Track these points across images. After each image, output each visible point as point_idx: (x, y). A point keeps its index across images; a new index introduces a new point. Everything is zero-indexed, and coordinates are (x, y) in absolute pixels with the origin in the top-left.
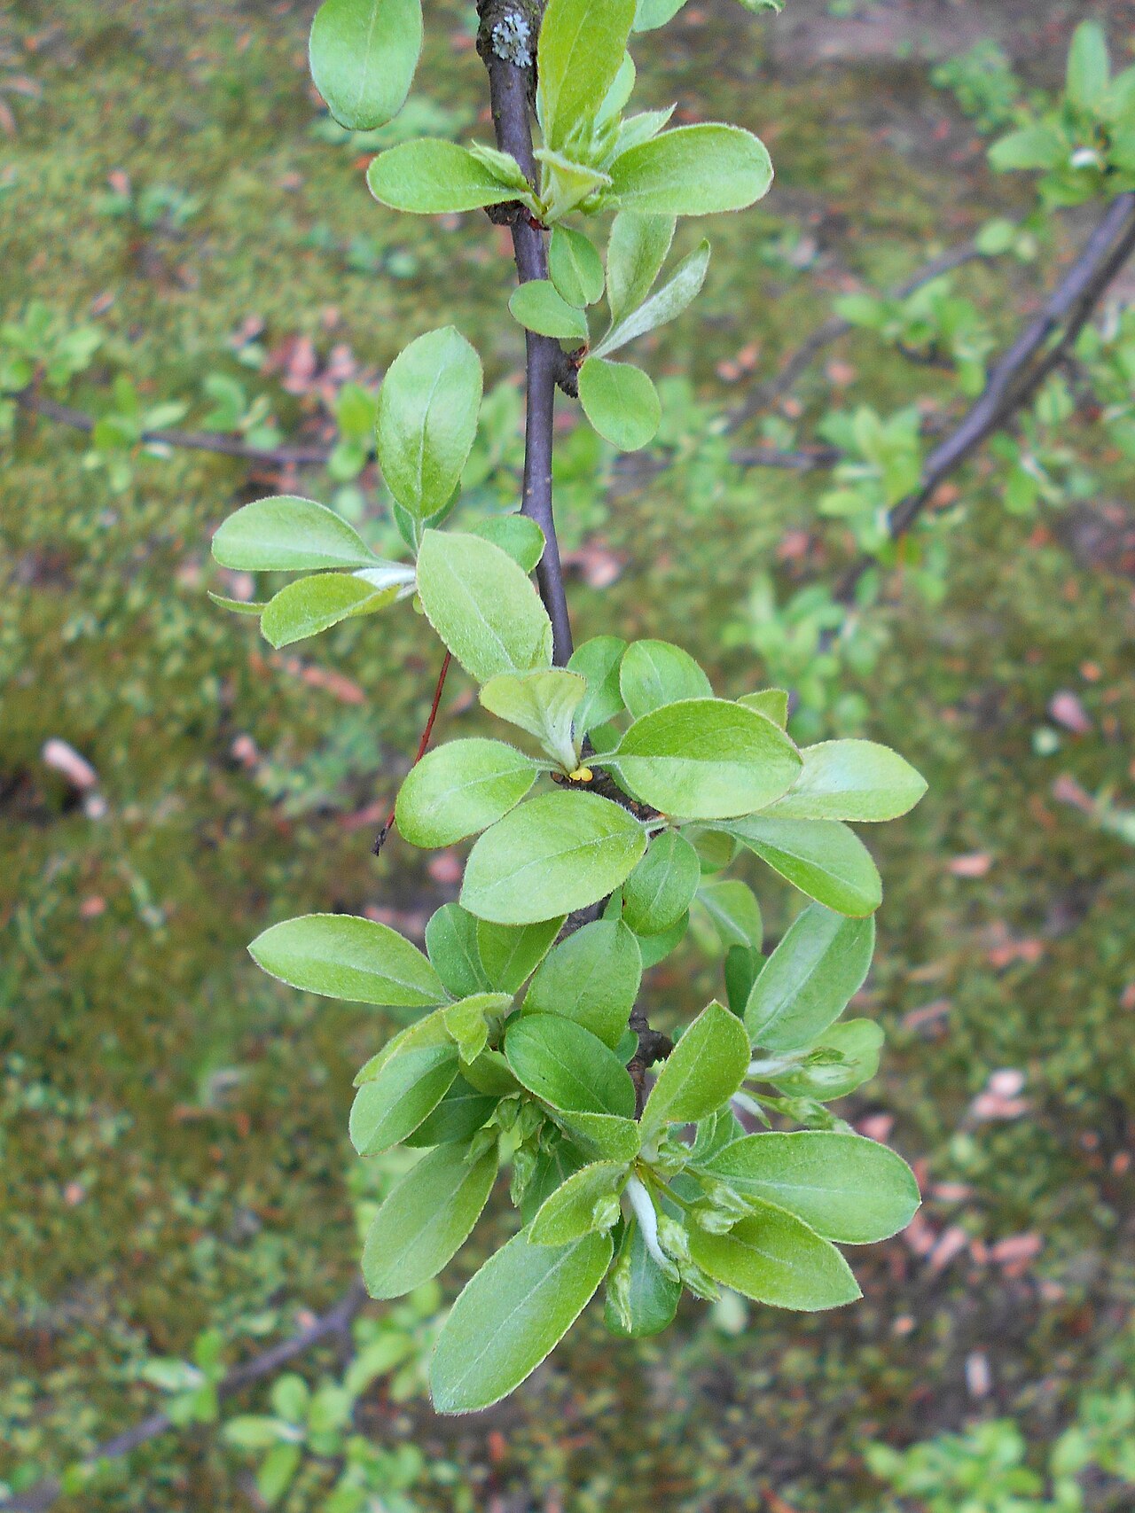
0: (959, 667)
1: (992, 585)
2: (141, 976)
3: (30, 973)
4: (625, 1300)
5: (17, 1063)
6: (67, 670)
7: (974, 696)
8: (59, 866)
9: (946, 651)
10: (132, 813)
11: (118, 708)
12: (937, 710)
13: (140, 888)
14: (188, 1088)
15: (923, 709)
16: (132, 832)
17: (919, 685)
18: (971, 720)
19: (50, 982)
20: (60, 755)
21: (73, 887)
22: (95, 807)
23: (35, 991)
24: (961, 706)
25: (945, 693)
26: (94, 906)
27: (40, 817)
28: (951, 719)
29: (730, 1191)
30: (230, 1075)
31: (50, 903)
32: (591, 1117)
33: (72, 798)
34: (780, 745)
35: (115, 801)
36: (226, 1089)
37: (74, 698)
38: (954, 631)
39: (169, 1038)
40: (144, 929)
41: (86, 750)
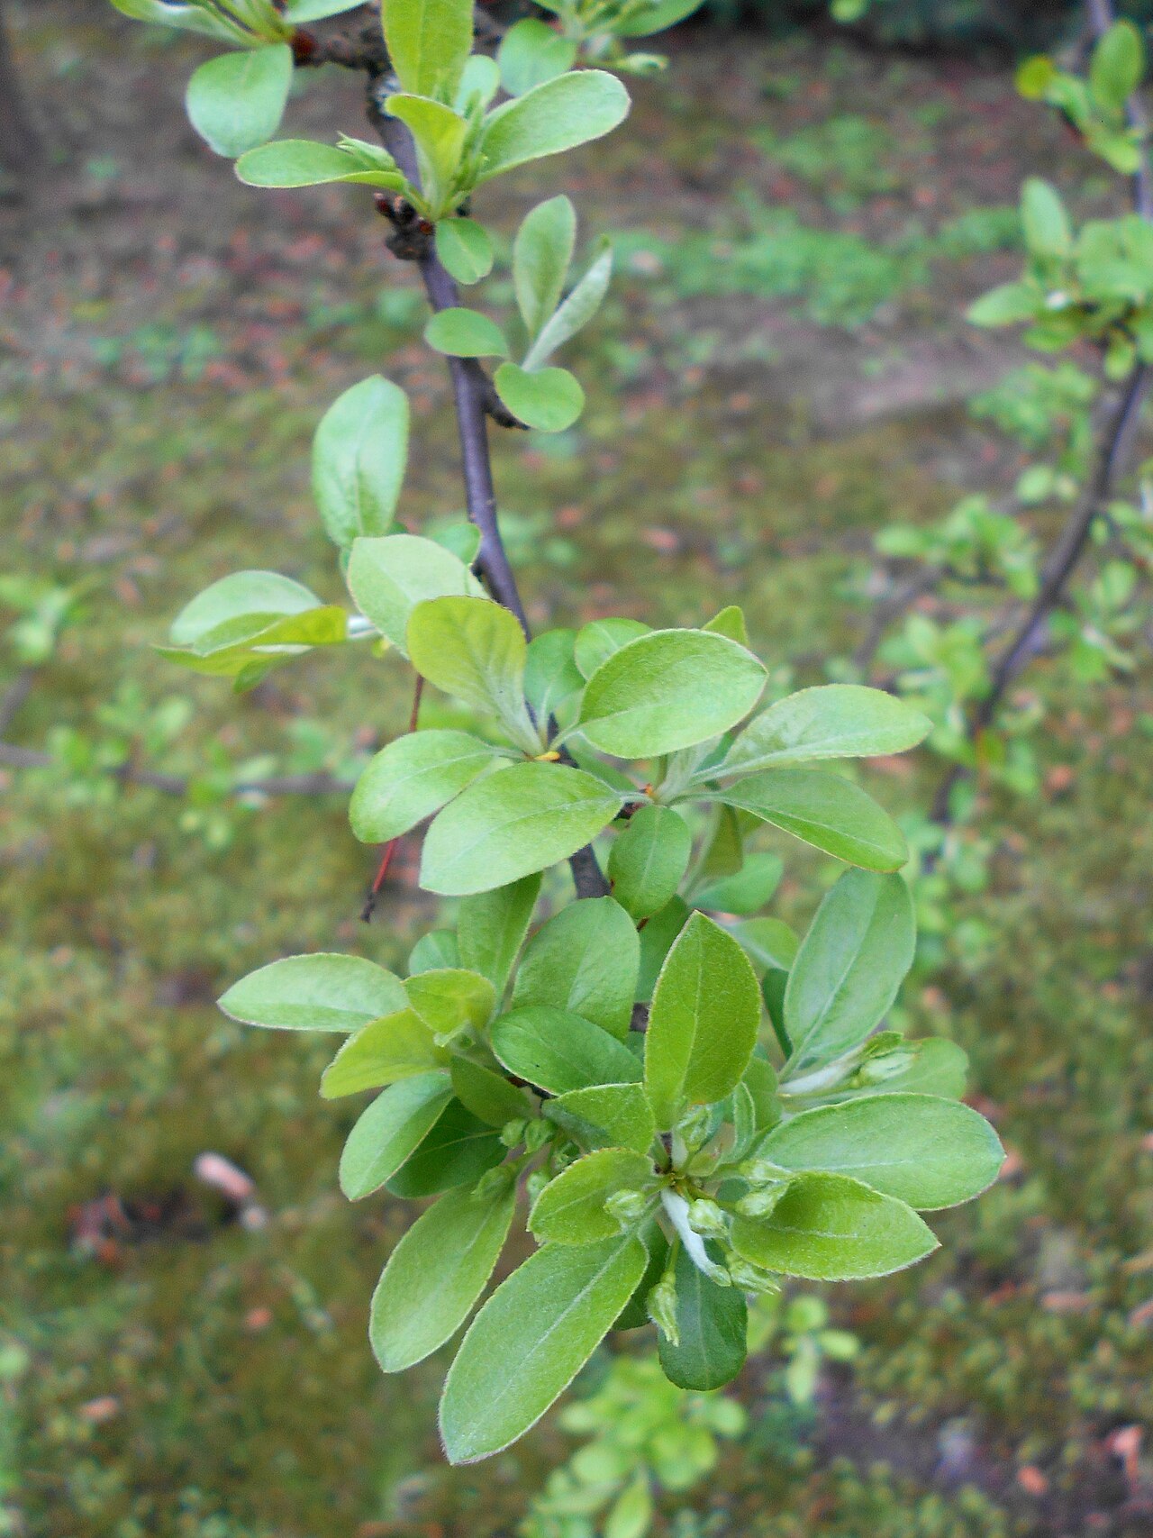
0: (1109, 940)
1: (1125, 854)
2: (312, 1386)
3: (199, 1398)
4: (668, 1313)
5: (192, 1496)
6: (215, 1083)
7: (1132, 966)
8: (222, 1280)
9: (1093, 928)
10: (290, 1216)
11: (267, 1114)
12: (1097, 987)
13: (303, 1293)
14: (372, 1502)
15: (1080, 988)
16: (291, 1237)
17: (1073, 966)
18: (1133, 992)
19: (220, 1404)
20: (215, 1169)
21: (237, 1301)
22: (254, 1218)
23: (206, 1414)
24: (1120, 979)
25: (1101, 968)
26: (258, 1318)
27: (198, 1235)
28: (1113, 995)
29: (771, 1165)
30: (416, 1482)
31: (215, 1320)
32: (590, 1092)
33: (228, 1210)
34: (739, 661)
35: (272, 1209)
36: (414, 1498)
37: (224, 1109)
38: (1096, 907)
39: (347, 1449)
40: (310, 1337)
41: (239, 1160)
